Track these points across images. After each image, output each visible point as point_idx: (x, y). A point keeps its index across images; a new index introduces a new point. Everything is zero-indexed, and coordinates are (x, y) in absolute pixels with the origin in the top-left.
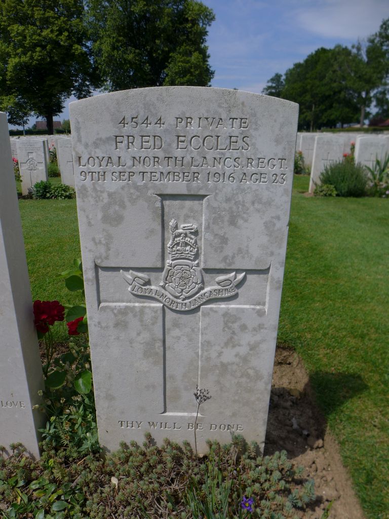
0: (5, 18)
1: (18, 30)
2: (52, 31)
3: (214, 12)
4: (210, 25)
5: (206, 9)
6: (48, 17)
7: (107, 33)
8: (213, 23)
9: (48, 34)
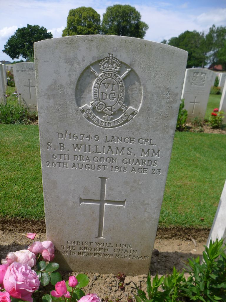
0: (76, 23)
1: (81, 28)
2: (92, 29)
3: (149, 26)
4: (147, 30)
5: (146, 25)
6: (91, 24)
7: (112, 31)
8: (148, 30)
9: (91, 31)
